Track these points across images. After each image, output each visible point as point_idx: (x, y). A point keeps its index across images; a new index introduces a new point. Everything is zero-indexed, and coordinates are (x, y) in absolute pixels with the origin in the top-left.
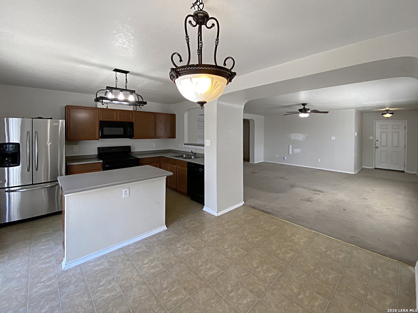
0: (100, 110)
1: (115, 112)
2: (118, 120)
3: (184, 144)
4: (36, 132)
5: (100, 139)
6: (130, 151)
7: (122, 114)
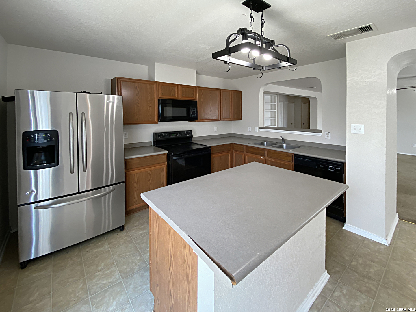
0: (159, 85)
1: (176, 87)
2: (180, 98)
3: (260, 128)
4: (83, 113)
5: (159, 122)
6: (192, 137)
7: (185, 91)
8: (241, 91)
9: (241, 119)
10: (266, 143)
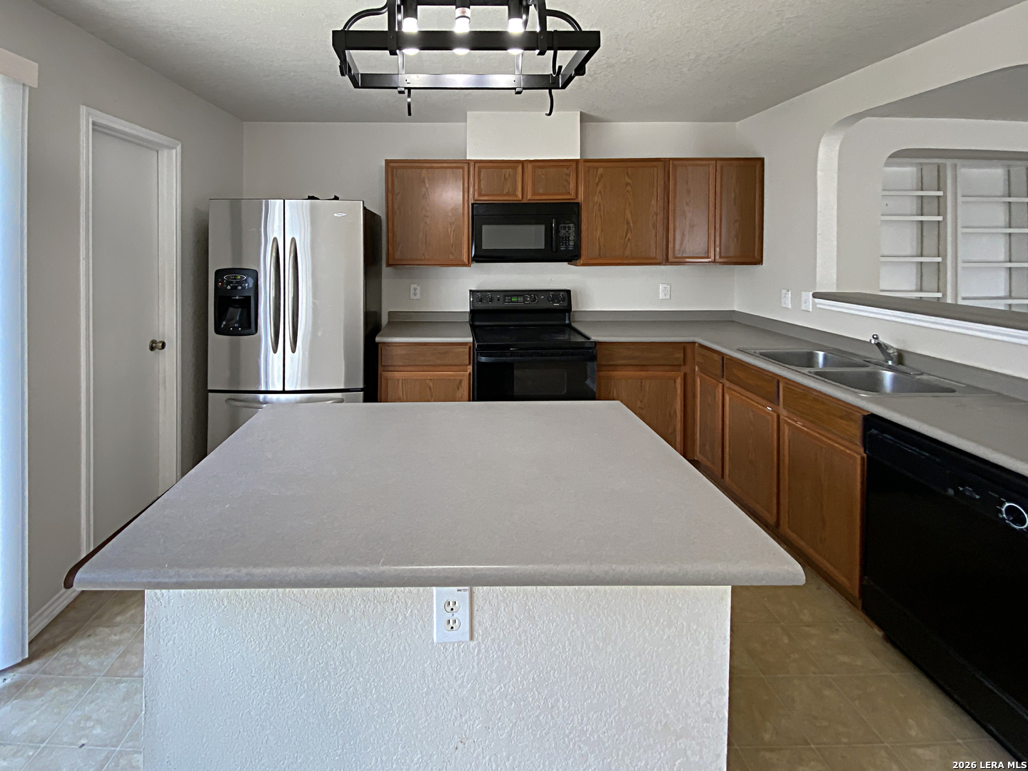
0: (474, 168)
1: (519, 170)
2: (530, 197)
3: (817, 295)
4: (293, 240)
6: (568, 309)
7: (543, 177)
8: (762, 160)
9: (760, 262)
10: (825, 358)
